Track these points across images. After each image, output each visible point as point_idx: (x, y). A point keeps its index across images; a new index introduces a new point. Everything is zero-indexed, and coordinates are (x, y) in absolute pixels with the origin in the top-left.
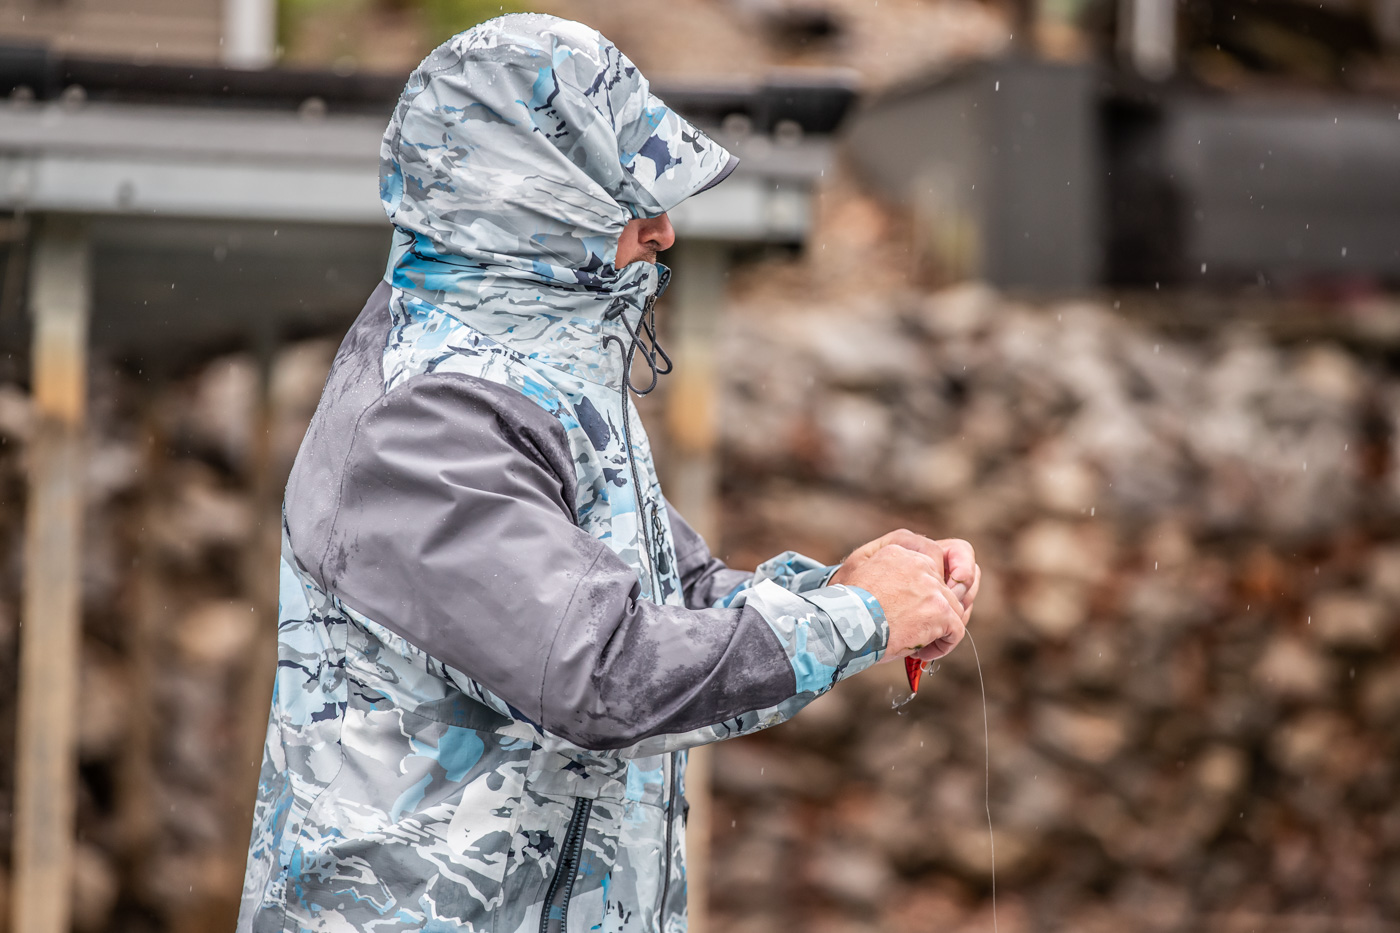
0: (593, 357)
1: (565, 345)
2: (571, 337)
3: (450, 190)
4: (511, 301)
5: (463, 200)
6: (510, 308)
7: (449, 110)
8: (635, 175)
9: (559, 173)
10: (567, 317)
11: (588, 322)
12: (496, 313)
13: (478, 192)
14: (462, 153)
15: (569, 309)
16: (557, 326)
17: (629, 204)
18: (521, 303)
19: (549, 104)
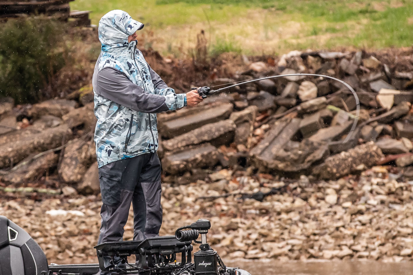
0: (128, 55)
1: (124, 54)
2: (125, 53)
3: (105, 36)
5: (107, 37)
7: (103, 26)
8: (128, 30)
9: (118, 32)
10: (124, 51)
12: (114, 52)
13: (108, 36)
14: (106, 31)
15: (124, 50)
16: (123, 52)
17: (128, 34)
19: (115, 24)
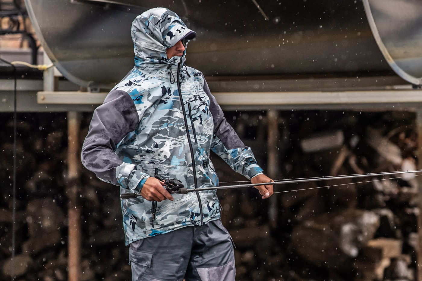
4: (149, 68)
5: (139, 48)
6: (149, 69)
9: (151, 41)
10: (160, 69)
11: (165, 70)
18: (151, 68)
19: (148, 28)
